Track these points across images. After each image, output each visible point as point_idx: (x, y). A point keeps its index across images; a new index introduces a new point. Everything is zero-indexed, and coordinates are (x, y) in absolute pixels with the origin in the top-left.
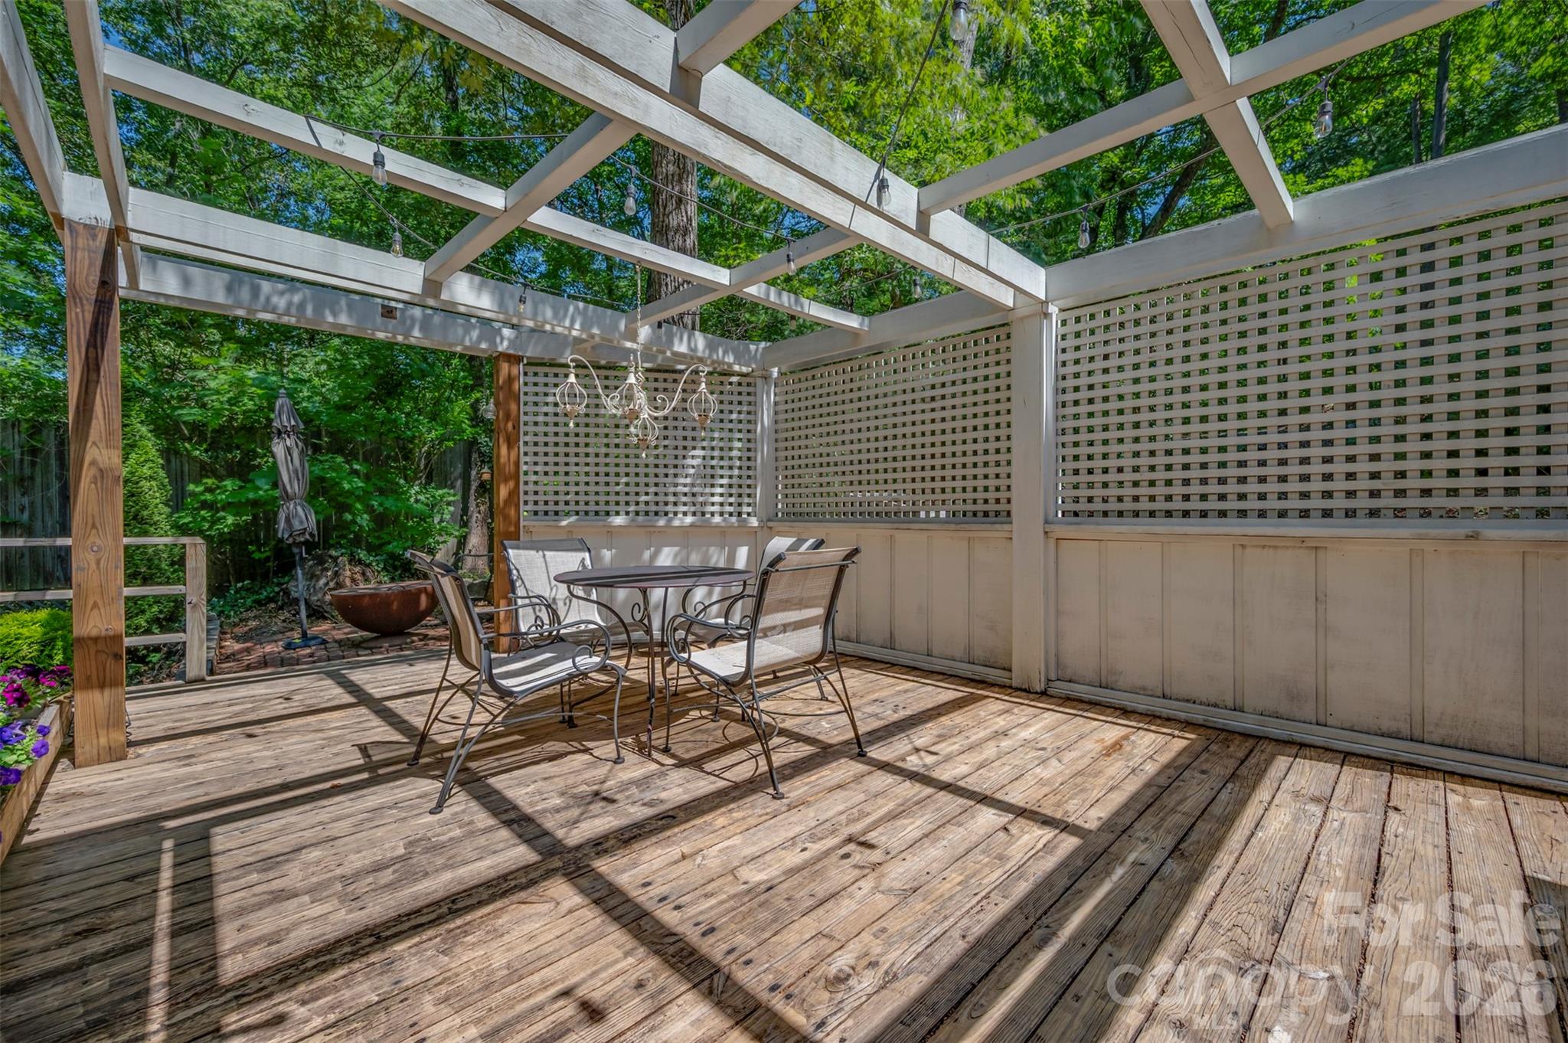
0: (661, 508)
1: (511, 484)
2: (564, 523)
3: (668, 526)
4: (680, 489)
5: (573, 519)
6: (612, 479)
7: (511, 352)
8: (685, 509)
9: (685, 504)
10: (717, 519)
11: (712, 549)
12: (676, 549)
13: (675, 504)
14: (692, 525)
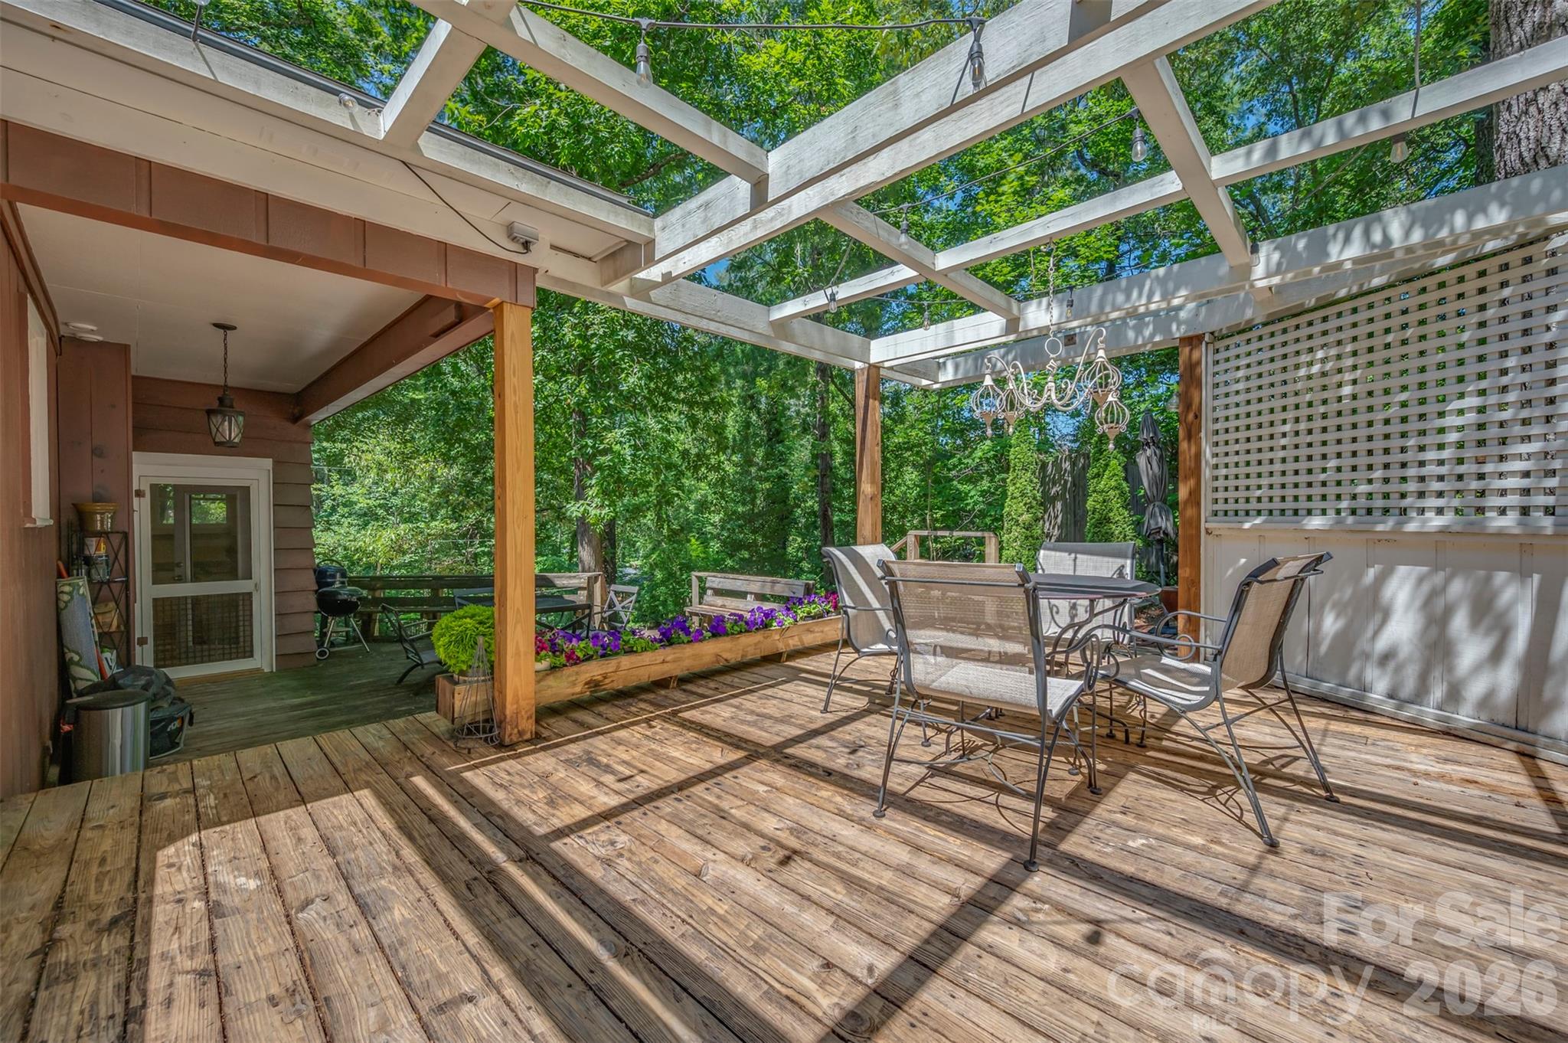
0: (1394, 502)
1: (1192, 482)
2: (1247, 526)
3: (1397, 530)
4: (1431, 470)
5: (1258, 521)
6: (1317, 464)
7: (1190, 334)
8: (1440, 502)
9: (1440, 494)
10: (1510, 521)
11: (1501, 577)
12: (1425, 569)
13: (1421, 495)
14: (1443, 531)
